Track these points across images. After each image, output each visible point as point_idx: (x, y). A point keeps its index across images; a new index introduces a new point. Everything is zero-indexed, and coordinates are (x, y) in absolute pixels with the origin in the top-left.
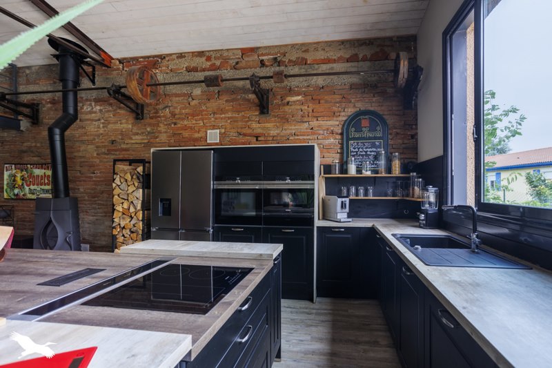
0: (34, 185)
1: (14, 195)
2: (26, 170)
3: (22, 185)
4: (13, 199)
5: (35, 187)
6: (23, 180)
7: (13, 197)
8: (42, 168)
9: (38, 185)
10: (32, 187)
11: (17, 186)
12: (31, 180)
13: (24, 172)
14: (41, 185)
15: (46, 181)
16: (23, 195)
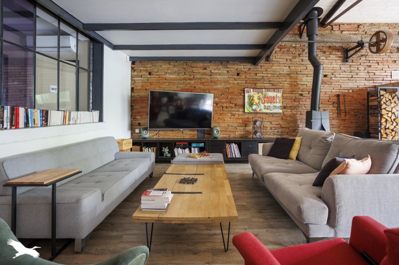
0: (267, 103)
1: (253, 110)
2: (262, 92)
3: (259, 103)
4: (251, 113)
5: (269, 104)
6: (259, 99)
7: (252, 111)
8: (274, 91)
9: (271, 103)
10: (266, 105)
11: (254, 103)
12: (266, 99)
13: (260, 94)
14: (274, 103)
15: (277, 100)
16: (260, 110)
